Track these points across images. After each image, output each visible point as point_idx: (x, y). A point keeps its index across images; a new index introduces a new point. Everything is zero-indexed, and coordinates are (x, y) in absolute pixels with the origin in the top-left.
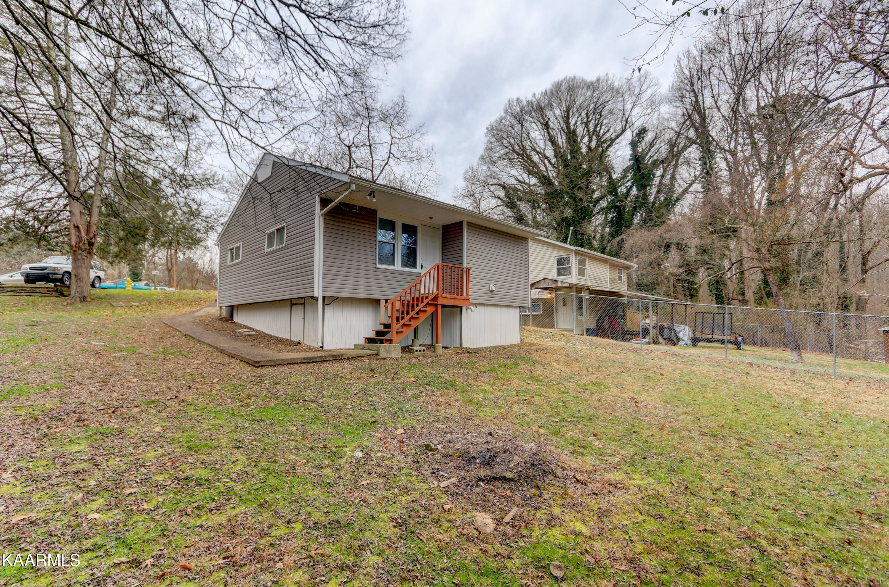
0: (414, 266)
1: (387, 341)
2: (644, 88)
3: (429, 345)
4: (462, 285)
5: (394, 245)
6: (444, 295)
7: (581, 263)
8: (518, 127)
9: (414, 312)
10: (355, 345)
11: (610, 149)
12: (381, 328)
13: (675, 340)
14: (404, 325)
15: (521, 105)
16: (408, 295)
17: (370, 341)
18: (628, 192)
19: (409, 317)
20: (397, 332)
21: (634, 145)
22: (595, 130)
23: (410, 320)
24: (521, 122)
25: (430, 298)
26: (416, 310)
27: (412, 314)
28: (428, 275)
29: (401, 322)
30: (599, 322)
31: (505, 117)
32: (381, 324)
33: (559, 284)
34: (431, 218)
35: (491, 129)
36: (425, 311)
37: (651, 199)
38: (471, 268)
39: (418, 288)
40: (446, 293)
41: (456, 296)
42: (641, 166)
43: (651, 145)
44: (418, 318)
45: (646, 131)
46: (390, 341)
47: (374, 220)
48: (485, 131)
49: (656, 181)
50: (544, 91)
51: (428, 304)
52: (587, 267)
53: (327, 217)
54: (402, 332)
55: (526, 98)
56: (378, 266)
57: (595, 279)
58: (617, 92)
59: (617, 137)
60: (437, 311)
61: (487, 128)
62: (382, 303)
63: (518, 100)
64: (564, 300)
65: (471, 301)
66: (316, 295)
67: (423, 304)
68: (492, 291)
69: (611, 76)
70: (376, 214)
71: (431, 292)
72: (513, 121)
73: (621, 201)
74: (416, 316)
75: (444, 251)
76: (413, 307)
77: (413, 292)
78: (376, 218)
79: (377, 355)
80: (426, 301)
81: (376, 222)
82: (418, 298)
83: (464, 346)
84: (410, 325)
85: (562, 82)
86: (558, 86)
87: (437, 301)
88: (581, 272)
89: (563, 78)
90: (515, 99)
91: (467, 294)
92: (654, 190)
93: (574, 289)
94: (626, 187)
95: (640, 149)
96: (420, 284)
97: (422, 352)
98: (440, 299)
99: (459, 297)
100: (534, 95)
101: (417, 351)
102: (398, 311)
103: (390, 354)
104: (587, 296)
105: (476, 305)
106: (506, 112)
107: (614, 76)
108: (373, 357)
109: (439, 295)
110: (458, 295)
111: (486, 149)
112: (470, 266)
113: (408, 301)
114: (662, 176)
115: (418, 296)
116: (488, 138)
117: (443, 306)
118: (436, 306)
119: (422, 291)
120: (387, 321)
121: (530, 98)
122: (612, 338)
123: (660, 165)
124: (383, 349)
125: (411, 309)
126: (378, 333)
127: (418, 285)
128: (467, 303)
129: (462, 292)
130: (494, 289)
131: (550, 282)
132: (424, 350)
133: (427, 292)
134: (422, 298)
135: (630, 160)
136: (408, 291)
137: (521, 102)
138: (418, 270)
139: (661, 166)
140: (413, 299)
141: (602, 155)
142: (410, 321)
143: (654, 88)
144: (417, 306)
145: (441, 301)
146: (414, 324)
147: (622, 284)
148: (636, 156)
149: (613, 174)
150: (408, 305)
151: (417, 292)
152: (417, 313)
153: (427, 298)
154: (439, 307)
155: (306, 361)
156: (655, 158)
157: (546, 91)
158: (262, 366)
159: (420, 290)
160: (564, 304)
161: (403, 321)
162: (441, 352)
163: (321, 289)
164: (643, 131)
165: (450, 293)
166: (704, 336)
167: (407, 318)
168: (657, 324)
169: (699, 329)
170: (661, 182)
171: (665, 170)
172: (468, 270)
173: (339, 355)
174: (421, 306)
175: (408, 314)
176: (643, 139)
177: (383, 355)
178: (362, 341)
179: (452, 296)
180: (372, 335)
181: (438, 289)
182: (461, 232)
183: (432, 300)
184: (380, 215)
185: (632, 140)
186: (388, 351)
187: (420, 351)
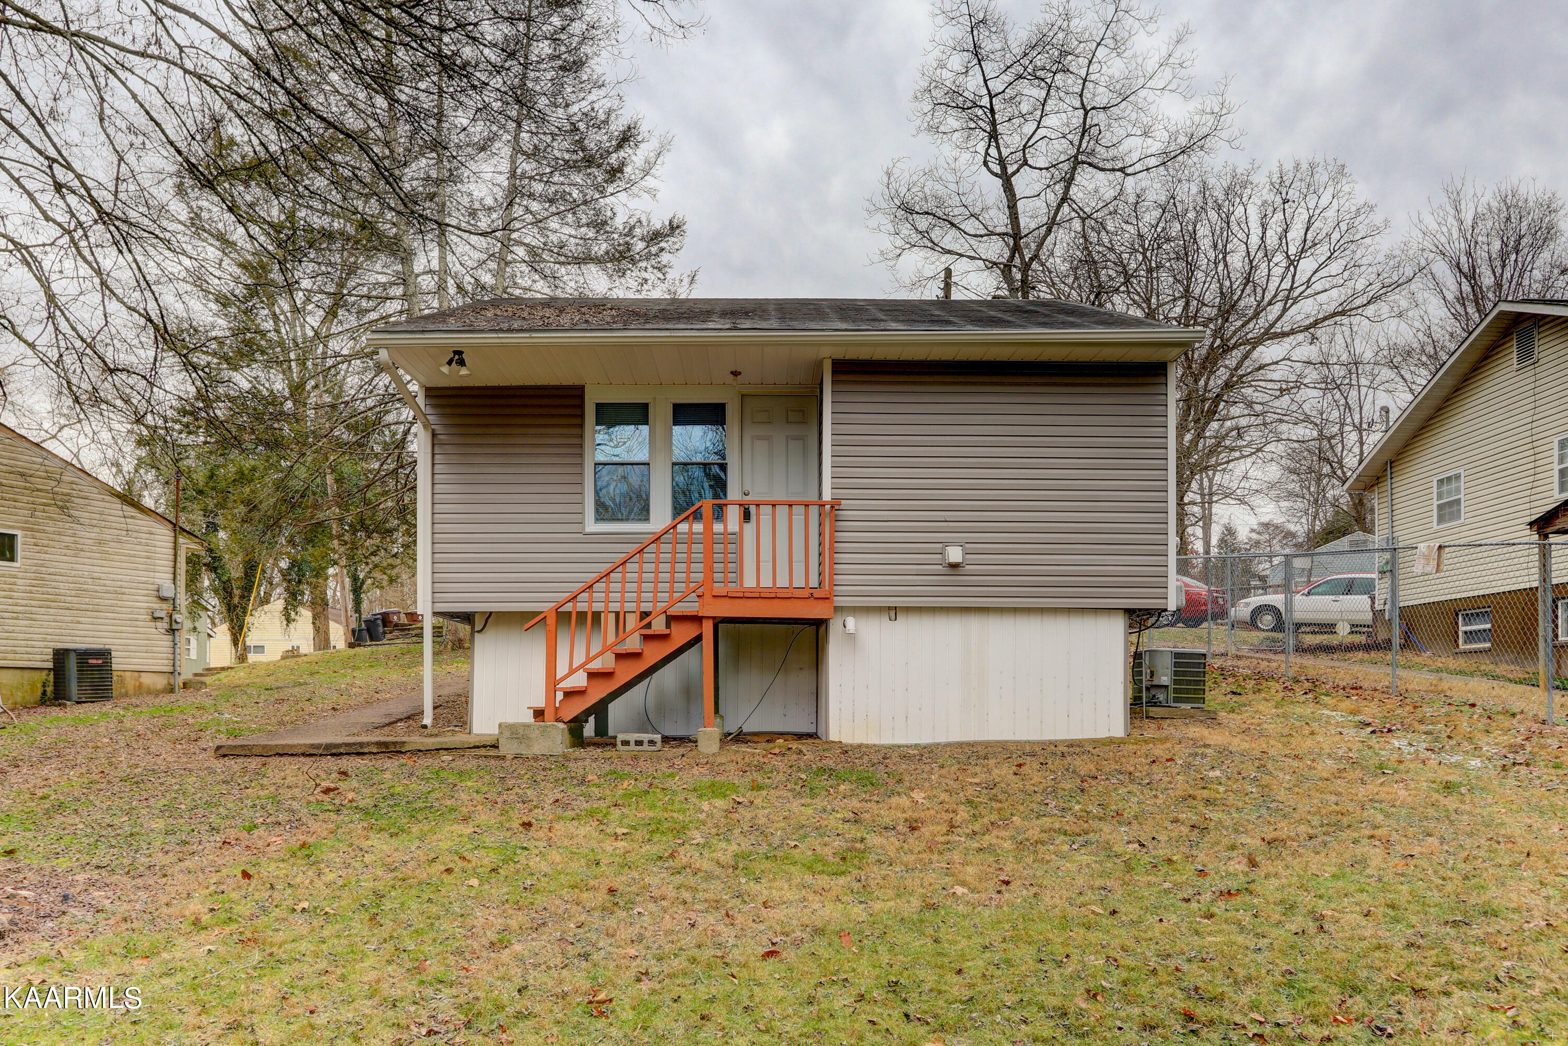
5: (648, 466)
6: (722, 590)
34: (736, 373)
47: (577, 411)
54: (583, 692)
56: (592, 528)
68: (954, 566)
70: (582, 397)
74: (626, 650)
78: (582, 407)
79: (497, 746)
81: (582, 416)
97: (646, 748)
101: (625, 743)
105: (894, 611)
118: (699, 621)
124: (507, 734)
132: (651, 743)
146: (623, 671)
154: (708, 625)
163: (429, 596)
177: (506, 748)
186: (521, 739)
187: (638, 743)
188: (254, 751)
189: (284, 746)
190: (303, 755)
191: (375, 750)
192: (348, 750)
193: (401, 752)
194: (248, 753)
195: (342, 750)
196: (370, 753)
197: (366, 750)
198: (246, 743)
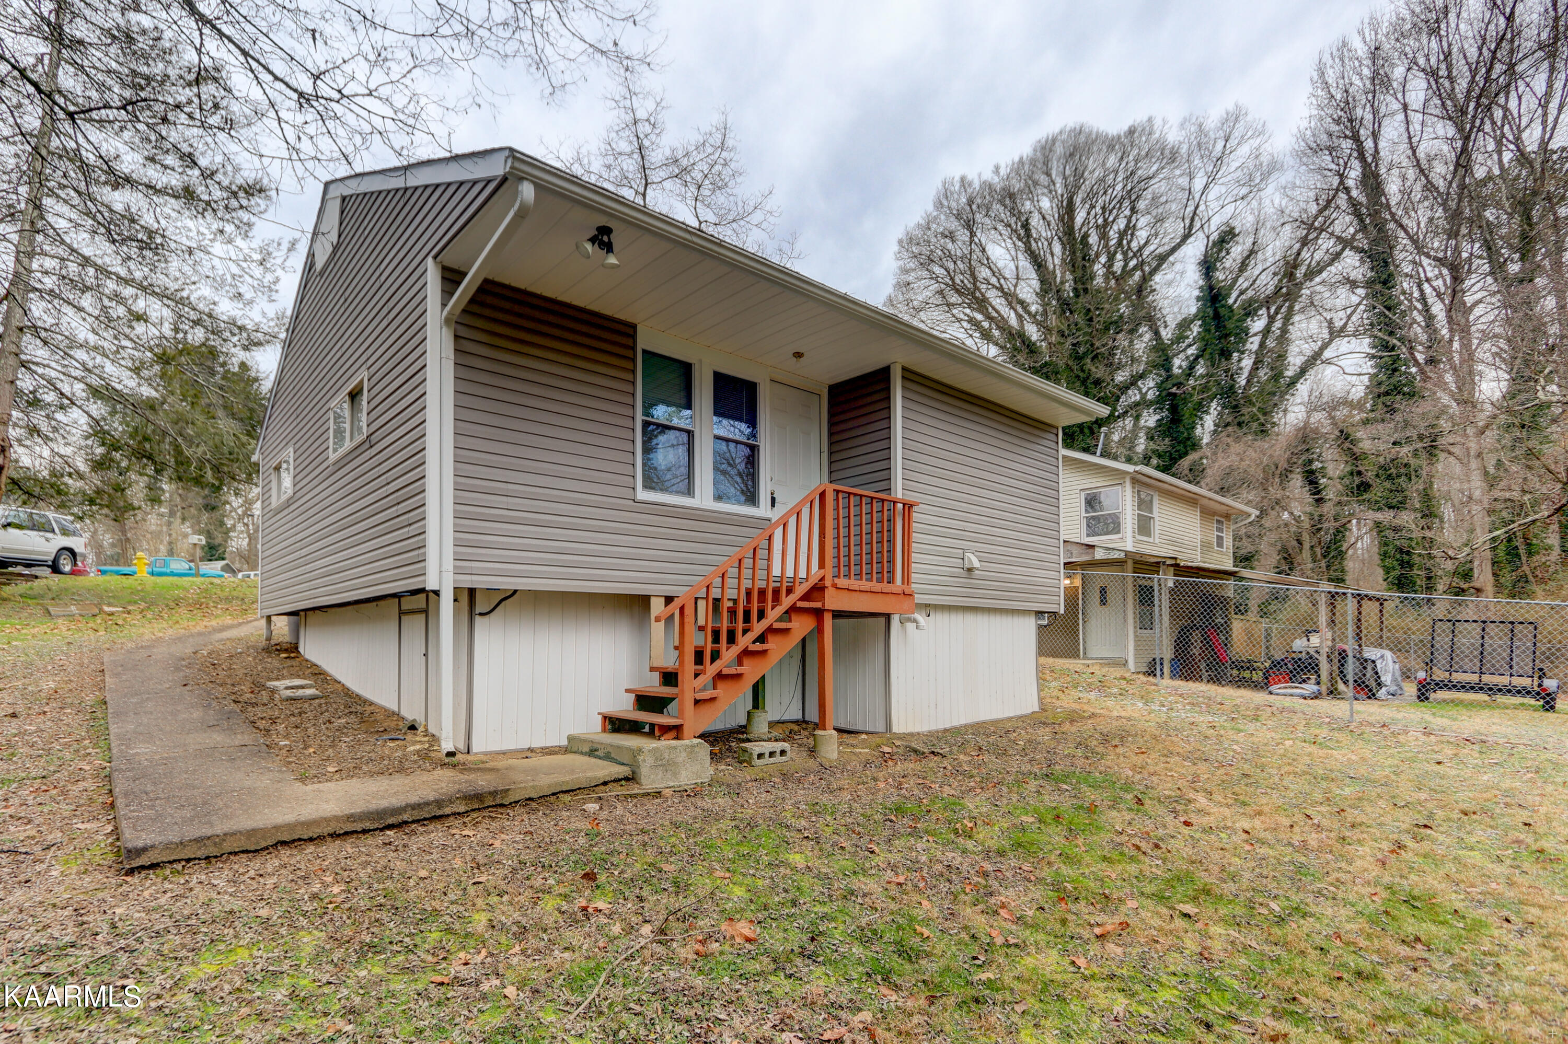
0: (751, 498)
1: (666, 730)
2: (1233, 142)
3: (796, 722)
4: (891, 551)
5: (690, 433)
6: (842, 582)
7: (1144, 505)
8: (963, 235)
9: (751, 636)
10: (571, 739)
11: (1157, 278)
12: (653, 685)
13: (1373, 684)
14: (720, 677)
15: (969, 190)
16: (731, 582)
17: (616, 725)
18: (1191, 367)
19: (735, 650)
20: (697, 702)
21: (1208, 266)
22: (1120, 243)
23: (740, 660)
24: (970, 225)
25: (800, 590)
26: (758, 628)
27: (744, 641)
28: (792, 521)
29: (711, 670)
30: (1181, 644)
31: (935, 218)
32: (652, 669)
33: (1099, 555)
34: (798, 355)
35: (908, 242)
36: (786, 631)
37: (1242, 381)
38: (917, 504)
39: (762, 564)
40: (848, 576)
41: (874, 585)
42: (1222, 311)
43: (1243, 266)
44: (764, 652)
45: (1235, 235)
46: (676, 731)
47: (629, 353)
48: (896, 248)
49: (1253, 344)
50: (1017, 159)
51: (793, 610)
52: (1155, 514)
53: (463, 332)
54: (713, 699)
55: (980, 175)
56: (643, 495)
57: (1173, 542)
58: (1172, 156)
59: (1173, 250)
60: (820, 629)
61: (900, 242)
62: (657, 606)
63: (963, 179)
64: (1103, 591)
65: (919, 599)
66: (431, 585)
67: (780, 610)
68: (970, 570)
69: (1158, 123)
70: (633, 336)
71: (802, 574)
72: (954, 224)
73: (1179, 385)
74: (758, 647)
75: (836, 457)
76: (747, 618)
77: (747, 573)
78: (633, 348)
79: (631, 779)
80: (787, 602)
81: (634, 360)
82: (762, 593)
83: (895, 729)
84: (738, 677)
85: (1054, 140)
86: (1046, 149)
87: (822, 599)
88: (1144, 526)
89: (1057, 130)
90: (957, 178)
91: (906, 579)
92: (1247, 363)
93: (1130, 564)
94: (1187, 358)
95: (1220, 275)
96: (769, 549)
97: (778, 758)
98: (830, 593)
99: (885, 587)
100: (997, 169)
101: (760, 756)
102: (701, 629)
103: (675, 775)
104: (1169, 580)
105: (929, 608)
106: (939, 205)
107: (1165, 122)
108: (617, 790)
109: (828, 583)
110: (880, 580)
111: (898, 286)
112: (911, 497)
113: (735, 601)
114: (1266, 331)
115: (763, 584)
116: (901, 263)
117: (838, 615)
118: (818, 614)
119: (776, 571)
120: (669, 661)
121: (988, 175)
122: (1211, 680)
123: (1260, 308)
124: (650, 761)
125: (741, 625)
126: (645, 702)
127: (762, 553)
128: (906, 603)
129: (891, 572)
130: (976, 564)
131: (1075, 550)
132: (783, 753)
133: (790, 573)
134: (776, 592)
135: (1198, 299)
136: (733, 572)
137: (970, 185)
138: (763, 510)
139: (1263, 311)
140: (749, 593)
141: (1141, 290)
142: (740, 663)
143: (1255, 143)
144: (761, 615)
145: (833, 601)
146: (751, 671)
147: (1222, 553)
148: (1211, 288)
149: (1162, 330)
150: (732, 612)
151: (761, 574)
152: (761, 639)
153: (789, 591)
154: (828, 620)
155: (359, 827)
156: (1250, 293)
157: (1021, 158)
158: (154, 866)
159: (769, 569)
160: (1103, 602)
161: (718, 664)
162: (835, 756)
163: (449, 564)
164: (1227, 236)
165: (859, 575)
166: (1458, 677)
167: (729, 654)
168: (1334, 646)
169: (1442, 658)
170: (1262, 345)
171: (1272, 319)
172: (909, 507)
173: (494, 794)
174: (773, 615)
175: (732, 639)
176: (1228, 253)
177: (650, 780)
178: (592, 727)
179: (864, 584)
180: (624, 706)
181: (822, 565)
182: (887, 398)
183: (806, 597)
184: (645, 341)
185: (1206, 256)
186: (666, 765)
187: (772, 754)
188: (227, 847)
189: (291, 827)
190: (334, 836)
191: (462, 809)
192: (417, 815)
193: (502, 805)
194: (214, 851)
195: (406, 817)
196: (454, 814)
197: (447, 811)
198: (206, 831)
